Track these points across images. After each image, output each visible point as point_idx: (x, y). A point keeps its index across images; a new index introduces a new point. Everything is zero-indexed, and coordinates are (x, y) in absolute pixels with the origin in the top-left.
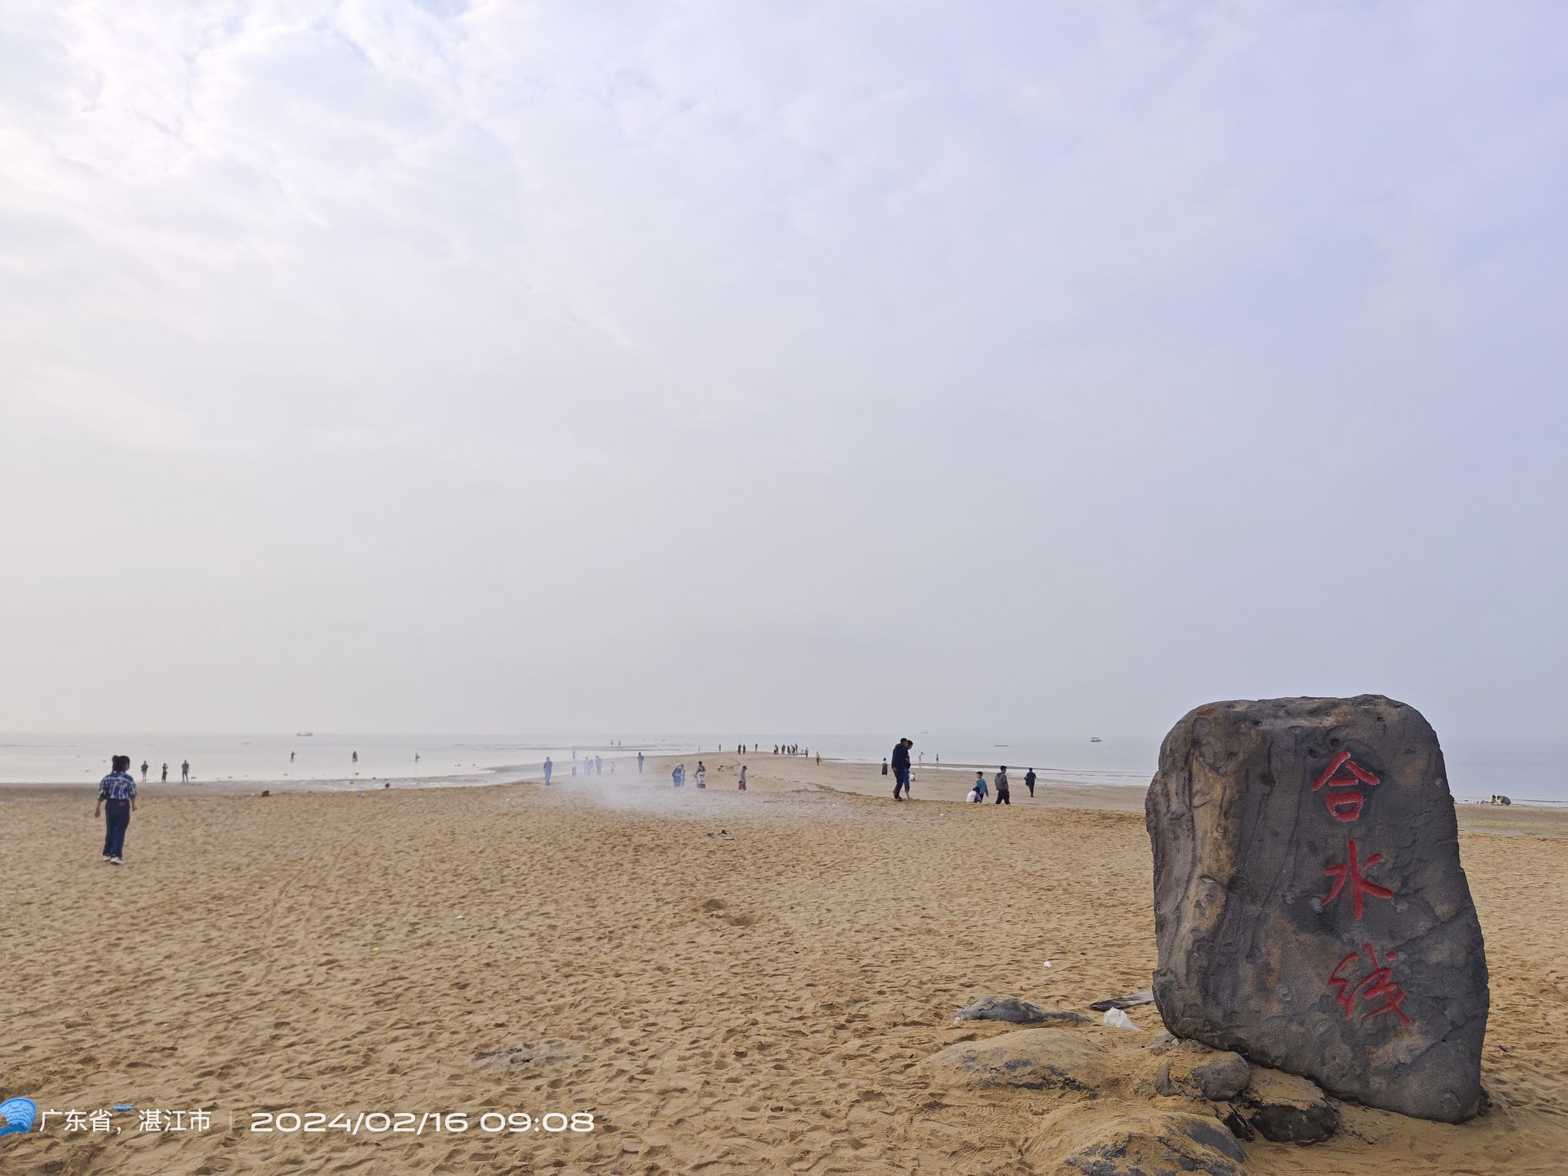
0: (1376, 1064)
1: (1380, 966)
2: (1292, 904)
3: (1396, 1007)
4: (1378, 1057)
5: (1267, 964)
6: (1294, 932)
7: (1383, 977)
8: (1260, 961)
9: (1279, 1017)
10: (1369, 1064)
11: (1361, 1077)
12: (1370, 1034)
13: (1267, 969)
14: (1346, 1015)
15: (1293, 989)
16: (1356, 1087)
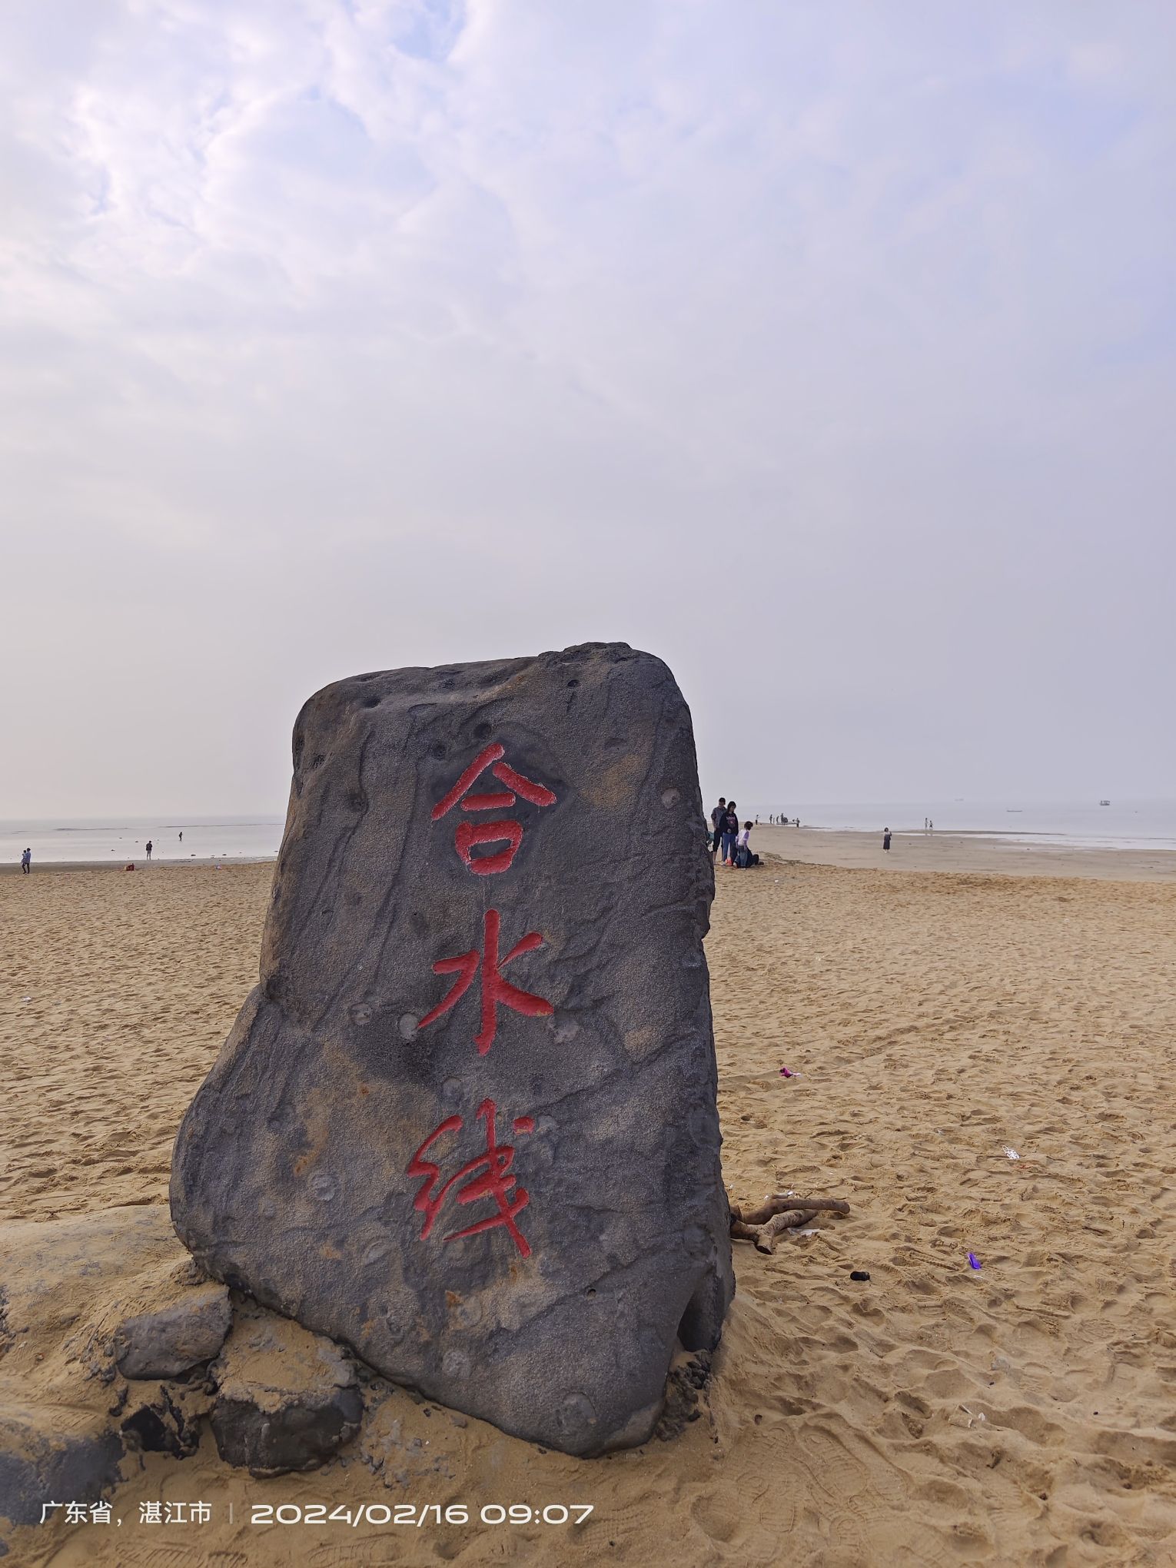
0: (458, 1327)
1: (497, 1143)
2: (365, 1027)
3: (510, 1223)
4: (463, 1313)
5: (302, 1133)
6: (362, 1077)
7: (500, 1165)
8: (291, 1128)
9: (304, 1229)
10: (445, 1325)
11: (430, 1351)
12: (459, 1269)
13: (300, 1142)
14: (424, 1231)
15: (342, 1180)
16: (415, 1366)
